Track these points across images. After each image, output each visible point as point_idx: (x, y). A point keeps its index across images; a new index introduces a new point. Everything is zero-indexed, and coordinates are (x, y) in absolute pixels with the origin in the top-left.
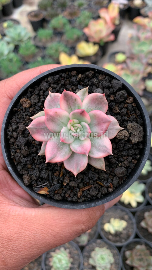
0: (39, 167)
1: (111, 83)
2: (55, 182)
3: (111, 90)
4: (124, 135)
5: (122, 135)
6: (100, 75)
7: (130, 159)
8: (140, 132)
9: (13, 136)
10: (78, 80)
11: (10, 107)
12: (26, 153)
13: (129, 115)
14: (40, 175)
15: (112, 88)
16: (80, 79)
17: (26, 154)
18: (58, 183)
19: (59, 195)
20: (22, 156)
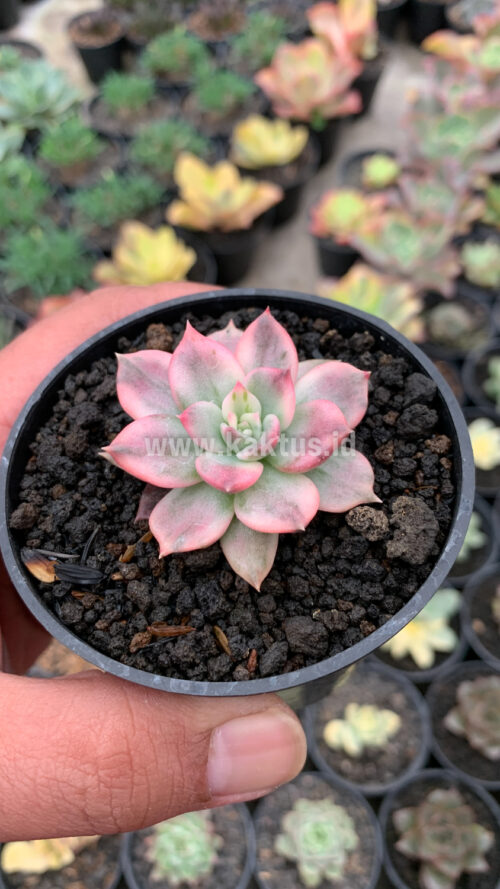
0: (81, 500)
1: (405, 379)
2: (93, 563)
3: (399, 398)
4: (371, 519)
5: (364, 516)
6: (387, 353)
7: (358, 612)
8: (424, 531)
9: (73, 399)
10: (322, 340)
11: (116, 327)
12: (74, 445)
13: (417, 486)
14: (68, 520)
15: (403, 396)
16: (329, 341)
17: (74, 449)
18: (102, 570)
19: (80, 607)
20: (59, 449)
